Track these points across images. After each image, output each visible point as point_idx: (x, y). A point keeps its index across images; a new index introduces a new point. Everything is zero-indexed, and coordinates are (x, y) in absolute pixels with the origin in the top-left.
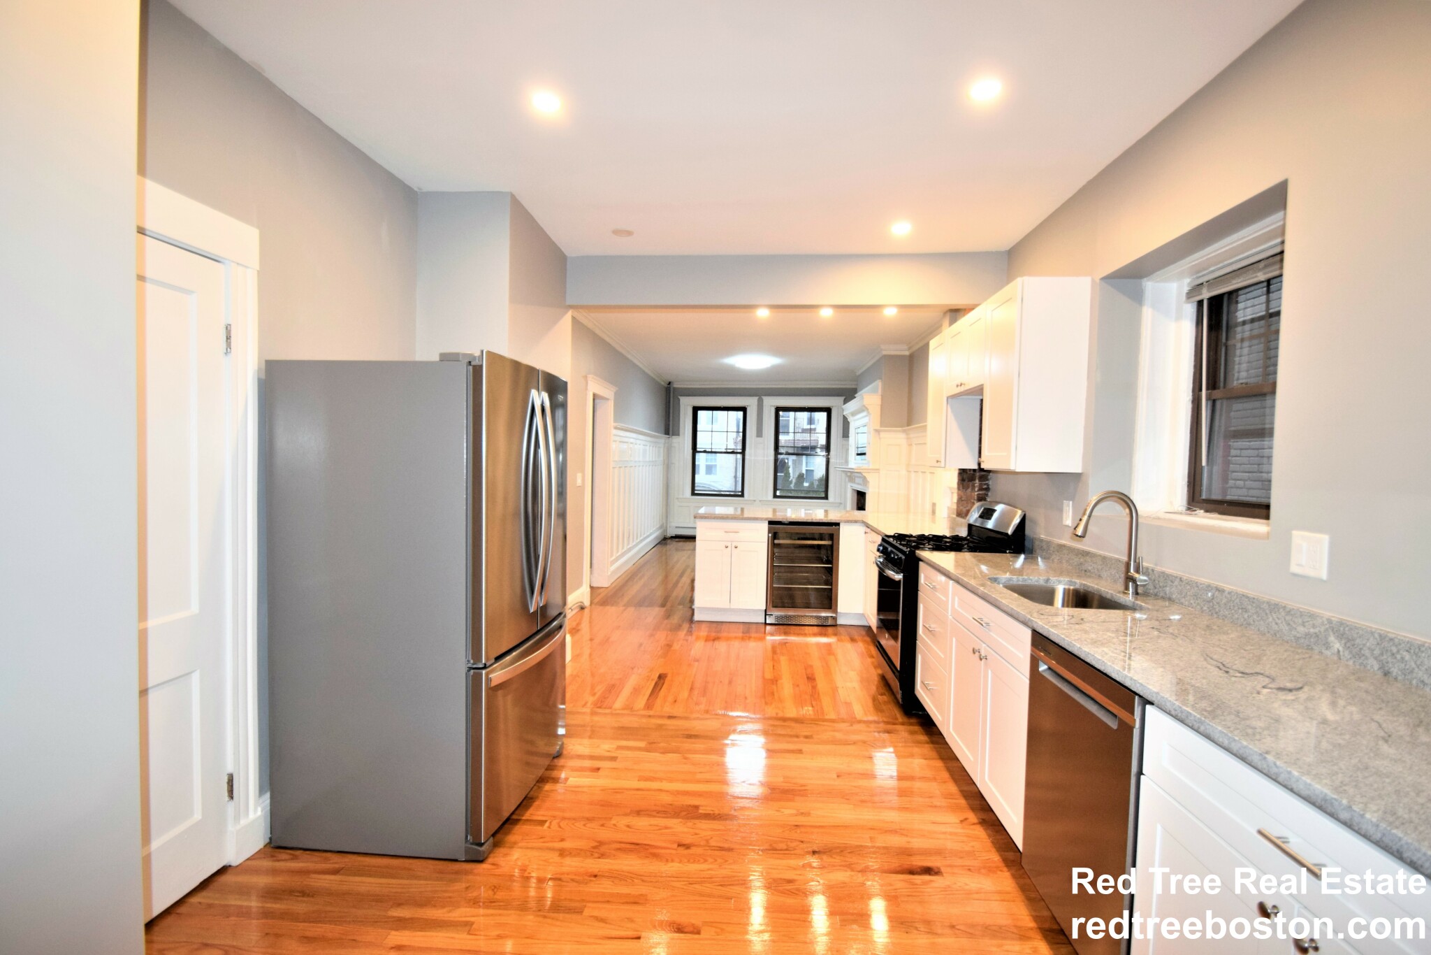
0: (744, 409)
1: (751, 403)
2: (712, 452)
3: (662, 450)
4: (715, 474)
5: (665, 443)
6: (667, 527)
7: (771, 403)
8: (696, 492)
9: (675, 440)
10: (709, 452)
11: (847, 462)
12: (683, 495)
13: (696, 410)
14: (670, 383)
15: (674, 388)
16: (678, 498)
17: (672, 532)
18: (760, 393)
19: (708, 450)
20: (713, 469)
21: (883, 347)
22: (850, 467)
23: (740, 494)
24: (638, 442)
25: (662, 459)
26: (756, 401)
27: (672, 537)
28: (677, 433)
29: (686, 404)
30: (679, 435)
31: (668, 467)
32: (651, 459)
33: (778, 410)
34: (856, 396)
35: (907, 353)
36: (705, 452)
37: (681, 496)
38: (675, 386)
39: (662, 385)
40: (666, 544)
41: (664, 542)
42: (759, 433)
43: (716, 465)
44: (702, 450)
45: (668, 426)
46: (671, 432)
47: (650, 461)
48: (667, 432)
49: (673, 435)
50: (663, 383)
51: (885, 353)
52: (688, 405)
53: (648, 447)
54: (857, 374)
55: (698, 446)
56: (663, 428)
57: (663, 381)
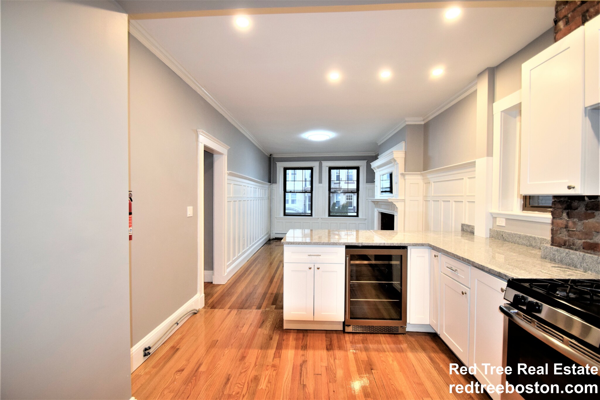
0: (311, 169)
1: (315, 165)
2: (294, 192)
3: (267, 191)
4: (296, 203)
5: (268, 188)
6: (270, 233)
7: (326, 164)
8: (286, 214)
9: (274, 186)
10: (293, 192)
11: (373, 196)
12: (279, 216)
13: (285, 169)
14: (271, 155)
15: (273, 158)
16: (276, 218)
17: (273, 236)
18: (320, 159)
19: (292, 191)
20: (295, 201)
21: (407, 119)
22: (376, 198)
23: (310, 214)
24: (250, 186)
25: (267, 196)
26: (318, 164)
27: (273, 239)
28: (275, 182)
29: (280, 166)
30: (276, 183)
31: (270, 199)
32: (259, 196)
33: (330, 168)
34: (378, 157)
35: (423, 123)
36: (291, 192)
37: (278, 217)
38: (274, 156)
39: (266, 156)
40: (270, 244)
41: (269, 242)
42: (320, 182)
43: (296, 200)
44: (289, 191)
45: (271, 179)
46: (272, 182)
47: (258, 198)
48: (270, 182)
49: (273, 183)
50: (267, 154)
51: (407, 123)
52: (281, 167)
53: (257, 189)
54: (379, 144)
55: (287, 189)
56: (267, 179)
57: (267, 153)
